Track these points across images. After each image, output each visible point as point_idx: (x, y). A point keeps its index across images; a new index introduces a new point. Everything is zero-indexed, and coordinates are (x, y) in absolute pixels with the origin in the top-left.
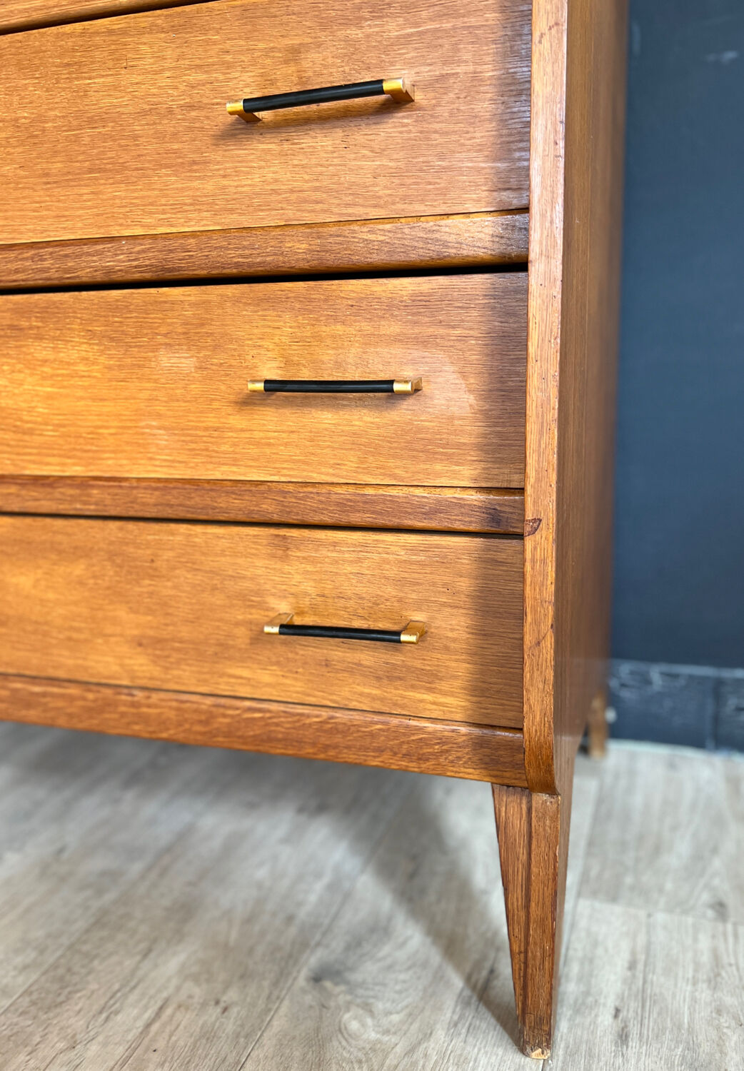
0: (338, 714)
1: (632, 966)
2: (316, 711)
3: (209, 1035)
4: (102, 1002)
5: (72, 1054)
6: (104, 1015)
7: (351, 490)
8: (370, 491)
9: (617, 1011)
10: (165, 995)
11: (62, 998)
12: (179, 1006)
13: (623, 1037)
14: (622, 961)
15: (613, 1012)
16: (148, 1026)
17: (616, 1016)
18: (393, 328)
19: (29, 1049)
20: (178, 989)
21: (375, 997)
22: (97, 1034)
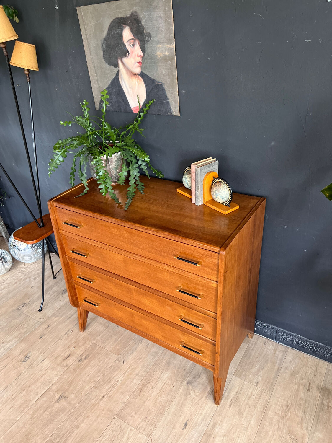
0: (191, 356)
1: (237, 392)
2: (188, 354)
3: (171, 391)
4: (156, 381)
5: (152, 390)
6: (156, 384)
7: (194, 333)
8: (196, 334)
9: (232, 400)
10: (165, 381)
11: (150, 379)
12: (167, 384)
13: (231, 405)
14: (236, 391)
15: (231, 400)
16: (163, 387)
17: (231, 401)
18: (199, 318)
19: (146, 387)
20: (167, 381)
21: (196, 389)
22: (156, 387)
